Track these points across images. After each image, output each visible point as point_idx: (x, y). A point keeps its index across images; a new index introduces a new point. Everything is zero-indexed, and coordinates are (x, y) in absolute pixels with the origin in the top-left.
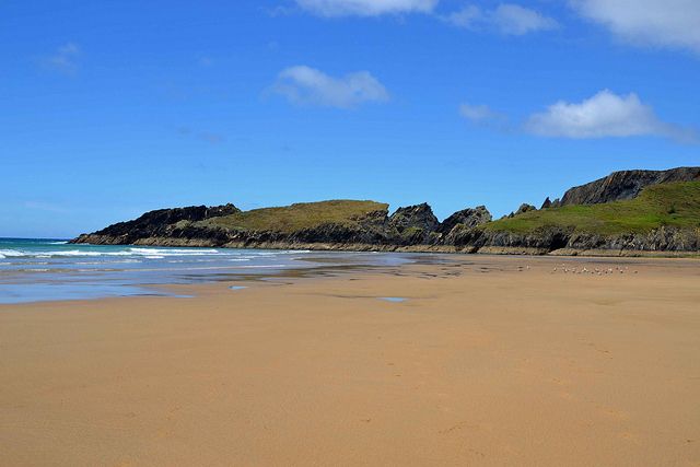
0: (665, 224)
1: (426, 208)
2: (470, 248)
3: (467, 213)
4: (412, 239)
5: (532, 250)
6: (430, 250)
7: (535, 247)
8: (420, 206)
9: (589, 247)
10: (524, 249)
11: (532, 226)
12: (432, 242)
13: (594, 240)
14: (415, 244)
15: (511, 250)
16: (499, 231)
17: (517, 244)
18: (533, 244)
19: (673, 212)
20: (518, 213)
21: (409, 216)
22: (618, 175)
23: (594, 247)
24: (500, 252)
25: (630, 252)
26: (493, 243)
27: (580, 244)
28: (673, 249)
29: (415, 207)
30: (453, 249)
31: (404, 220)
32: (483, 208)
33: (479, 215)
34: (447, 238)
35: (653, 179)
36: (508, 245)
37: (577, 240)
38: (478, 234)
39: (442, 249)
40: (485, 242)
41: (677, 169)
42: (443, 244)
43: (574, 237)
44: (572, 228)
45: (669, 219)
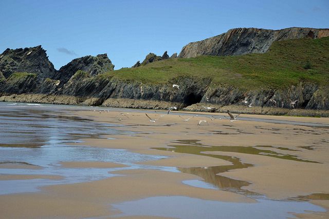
0: (303, 79)
1: (40, 52)
2: (94, 99)
3: (87, 61)
4: (21, 85)
5: (165, 104)
6: (45, 100)
7: (168, 100)
8: (34, 49)
9: (227, 102)
10: (157, 103)
11: (165, 76)
12: (47, 91)
13: (232, 95)
14: (24, 92)
15: (143, 103)
16: (128, 81)
17: (149, 96)
18: (166, 97)
19: (308, 67)
20: (145, 63)
21: (19, 60)
22: (235, 32)
23: (233, 103)
24: (129, 105)
25: (272, 109)
26: (120, 94)
27: (217, 99)
28: (314, 107)
29: (27, 50)
30: (73, 99)
31: (12, 64)
32: (105, 56)
33: (100, 63)
34: (66, 86)
35: (267, 37)
36: (139, 98)
37: (215, 94)
38: (103, 84)
39: (60, 99)
40: (111, 93)
41: (290, 29)
42: (61, 93)
43: (210, 90)
44: (208, 81)
45: (306, 74)
